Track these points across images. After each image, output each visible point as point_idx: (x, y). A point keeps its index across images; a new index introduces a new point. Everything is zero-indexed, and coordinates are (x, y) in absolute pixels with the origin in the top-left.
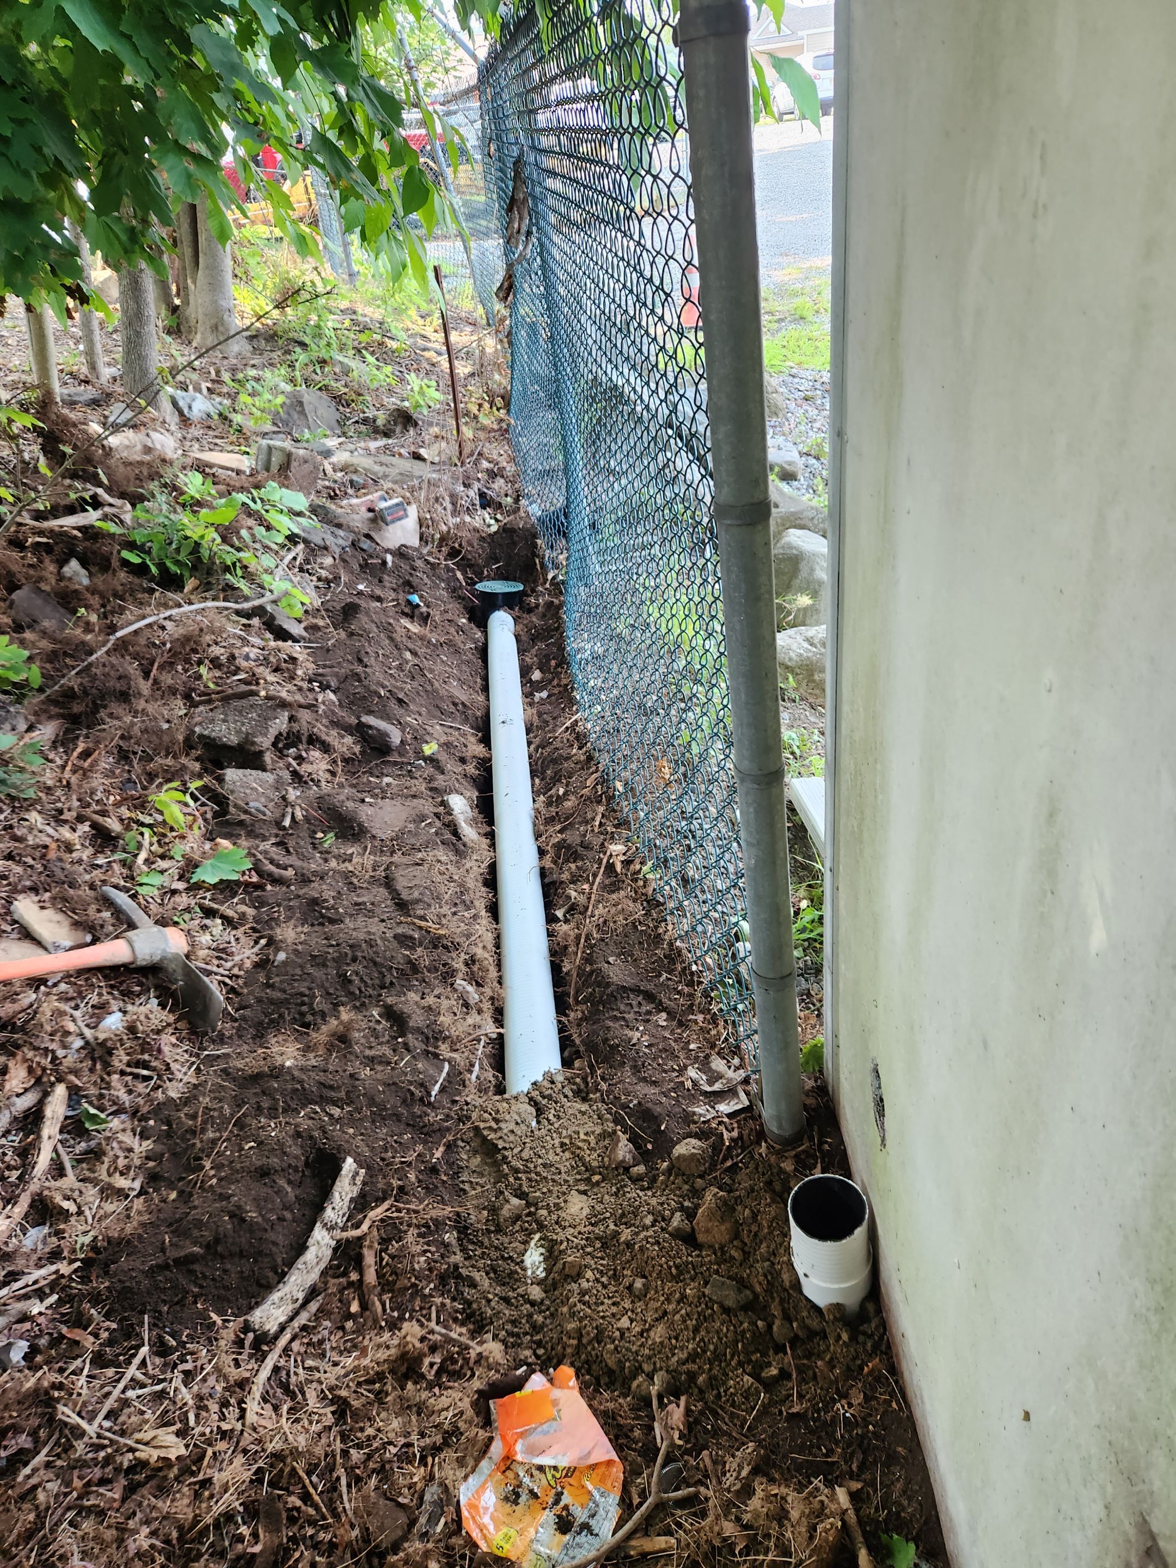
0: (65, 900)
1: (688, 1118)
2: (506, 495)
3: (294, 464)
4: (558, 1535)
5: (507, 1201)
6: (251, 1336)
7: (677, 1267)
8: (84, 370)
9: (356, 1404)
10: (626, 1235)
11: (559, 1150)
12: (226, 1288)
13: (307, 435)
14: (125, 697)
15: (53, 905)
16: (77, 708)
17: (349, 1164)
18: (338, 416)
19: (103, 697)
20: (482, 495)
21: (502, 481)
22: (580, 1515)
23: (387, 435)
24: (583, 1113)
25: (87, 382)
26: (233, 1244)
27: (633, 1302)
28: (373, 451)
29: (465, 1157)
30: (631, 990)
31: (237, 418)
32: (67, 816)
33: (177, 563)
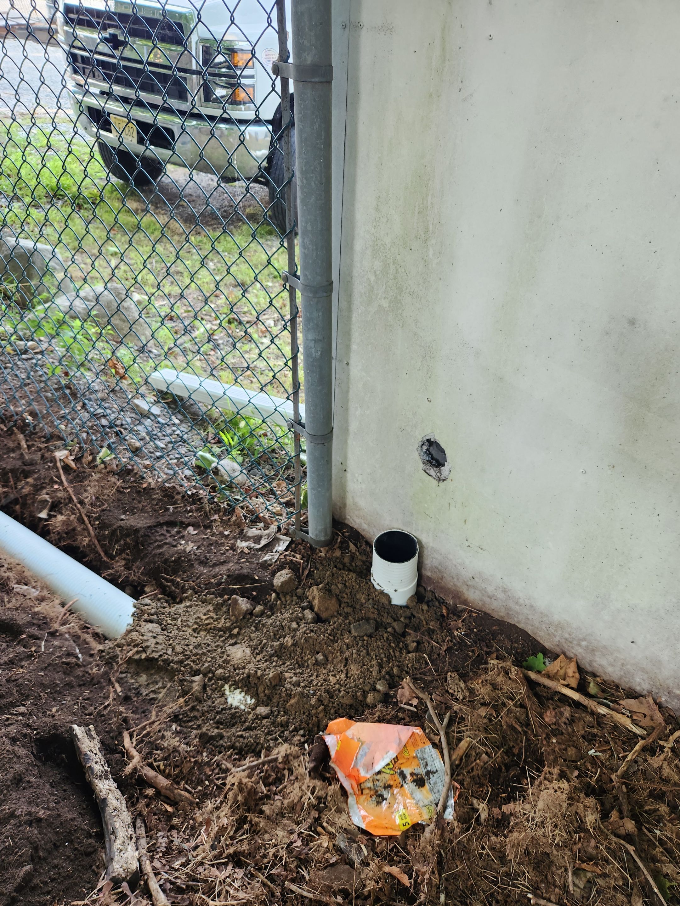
4: (423, 789)
5: (192, 681)
6: (125, 884)
7: (330, 635)
9: (245, 847)
10: (288, 641)
11: (196, 635)
17: (79, 731)
22: (422, 771)
24: (190, 606)
26: (46, 844)
27: (325, 668)
29: (133, 681)
30: (155, 526)
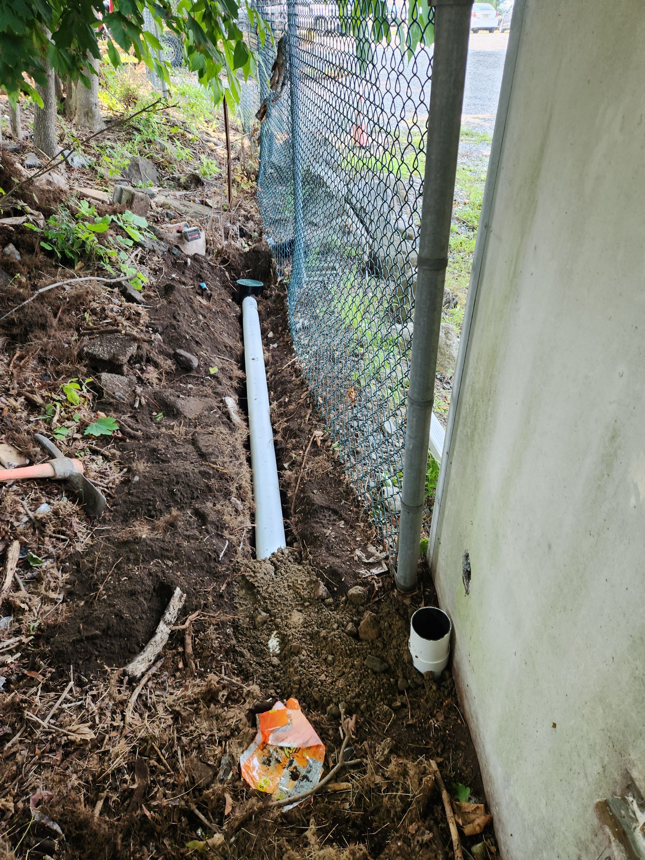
0: (13, 439)
1: (356, 576)
2: (255, 231)
3: (135, 201)
4: (292, 782)
5: (260, 614)
6: (127, 678)
7: (350, 650)
8: (9, 131)
9: (184, 714)
10: (323, 633)
11: (287, 589)
12: (113, 653)
13: (140, 183)
14: (43, 327)
15: (7, 442)
16: (15, 331)
17: (178, 591)
18: (158, 174)
19: (31, 326)
20: (241, 230)
21: (252, 223)
22: (303, 772)
23: (186, 188)
24: (300, 570)
25: (10, 138)
26: (116, 630)
27: (327, 667)
28: (178, 197)
29: (237, 590)
30: (326, 508)
31: (101, 170)
32: (12, 392)
33: (72, 252)
